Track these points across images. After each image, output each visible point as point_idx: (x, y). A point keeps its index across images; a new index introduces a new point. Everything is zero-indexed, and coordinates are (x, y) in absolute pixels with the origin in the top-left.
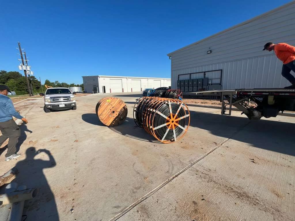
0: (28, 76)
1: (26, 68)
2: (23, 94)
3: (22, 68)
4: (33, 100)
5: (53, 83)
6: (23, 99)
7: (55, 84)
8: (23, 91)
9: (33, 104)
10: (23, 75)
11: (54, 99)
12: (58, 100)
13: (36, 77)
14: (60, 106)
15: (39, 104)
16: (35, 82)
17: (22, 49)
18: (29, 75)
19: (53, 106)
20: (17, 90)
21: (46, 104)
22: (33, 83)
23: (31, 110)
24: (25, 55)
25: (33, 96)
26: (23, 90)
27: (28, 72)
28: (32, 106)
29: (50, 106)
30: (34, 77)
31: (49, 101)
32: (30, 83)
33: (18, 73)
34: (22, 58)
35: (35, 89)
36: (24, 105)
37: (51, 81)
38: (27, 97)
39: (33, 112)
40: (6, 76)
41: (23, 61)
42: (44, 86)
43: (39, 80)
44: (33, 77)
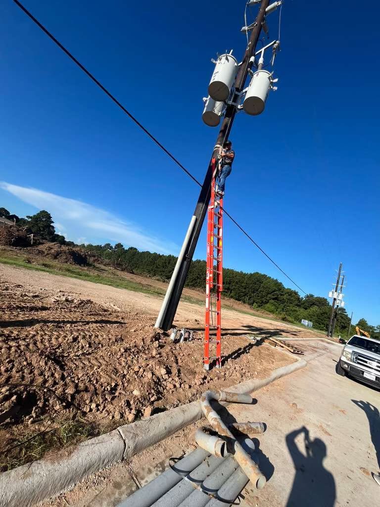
0: (335, 307)
1: (338, 297)
2: (321, 330)
3: (333, 295)
4: (329, 343)
5: (372, 328)
6: (317, 336)
7: (375, 330)
8: (322, 326)
9: (325, 349)
10: (331, 304)
11: (359, 358)
12: (366, 362)
13: (346, 311)
14: (366, 375)
15: (334, 354)
16: (342, 318)
17: (342, 272)
18: (338, 306)
19: (352, 368)
20: (316, 321)
21: (342, 359)
22: (340, 318)
23: (319, 358)
24: (343, 279)
25: (331, 336)
26: (323, 324)
27: (338, 301)
28: (324, 352)
29: (347, 366)
30: (345, 310)
31: (349, 356)
32: (335, 316)
33: (326, 300)
34: (338, 283)
35: (338, 328)
36: (313, 345)
37: (370, 323)
38: (322, 335)
39: (319, 362)
40: (311, 302)
41: (337, 287)
42: (353, 327)
43: (349, 316)
44: (343, 310)
